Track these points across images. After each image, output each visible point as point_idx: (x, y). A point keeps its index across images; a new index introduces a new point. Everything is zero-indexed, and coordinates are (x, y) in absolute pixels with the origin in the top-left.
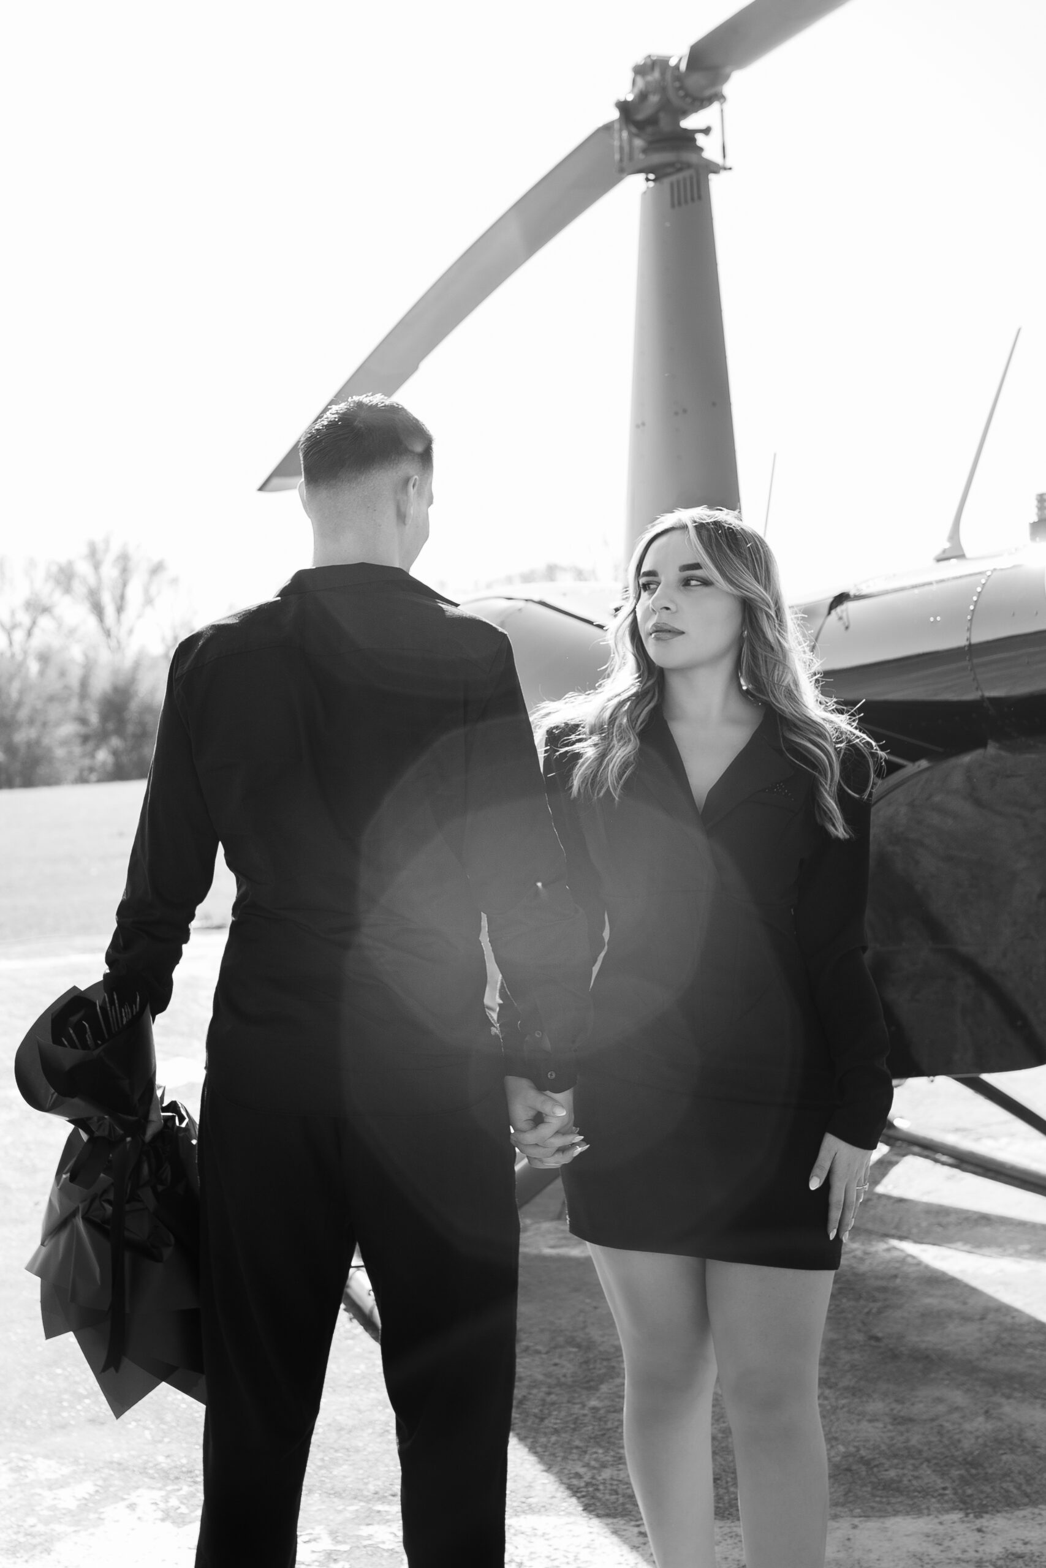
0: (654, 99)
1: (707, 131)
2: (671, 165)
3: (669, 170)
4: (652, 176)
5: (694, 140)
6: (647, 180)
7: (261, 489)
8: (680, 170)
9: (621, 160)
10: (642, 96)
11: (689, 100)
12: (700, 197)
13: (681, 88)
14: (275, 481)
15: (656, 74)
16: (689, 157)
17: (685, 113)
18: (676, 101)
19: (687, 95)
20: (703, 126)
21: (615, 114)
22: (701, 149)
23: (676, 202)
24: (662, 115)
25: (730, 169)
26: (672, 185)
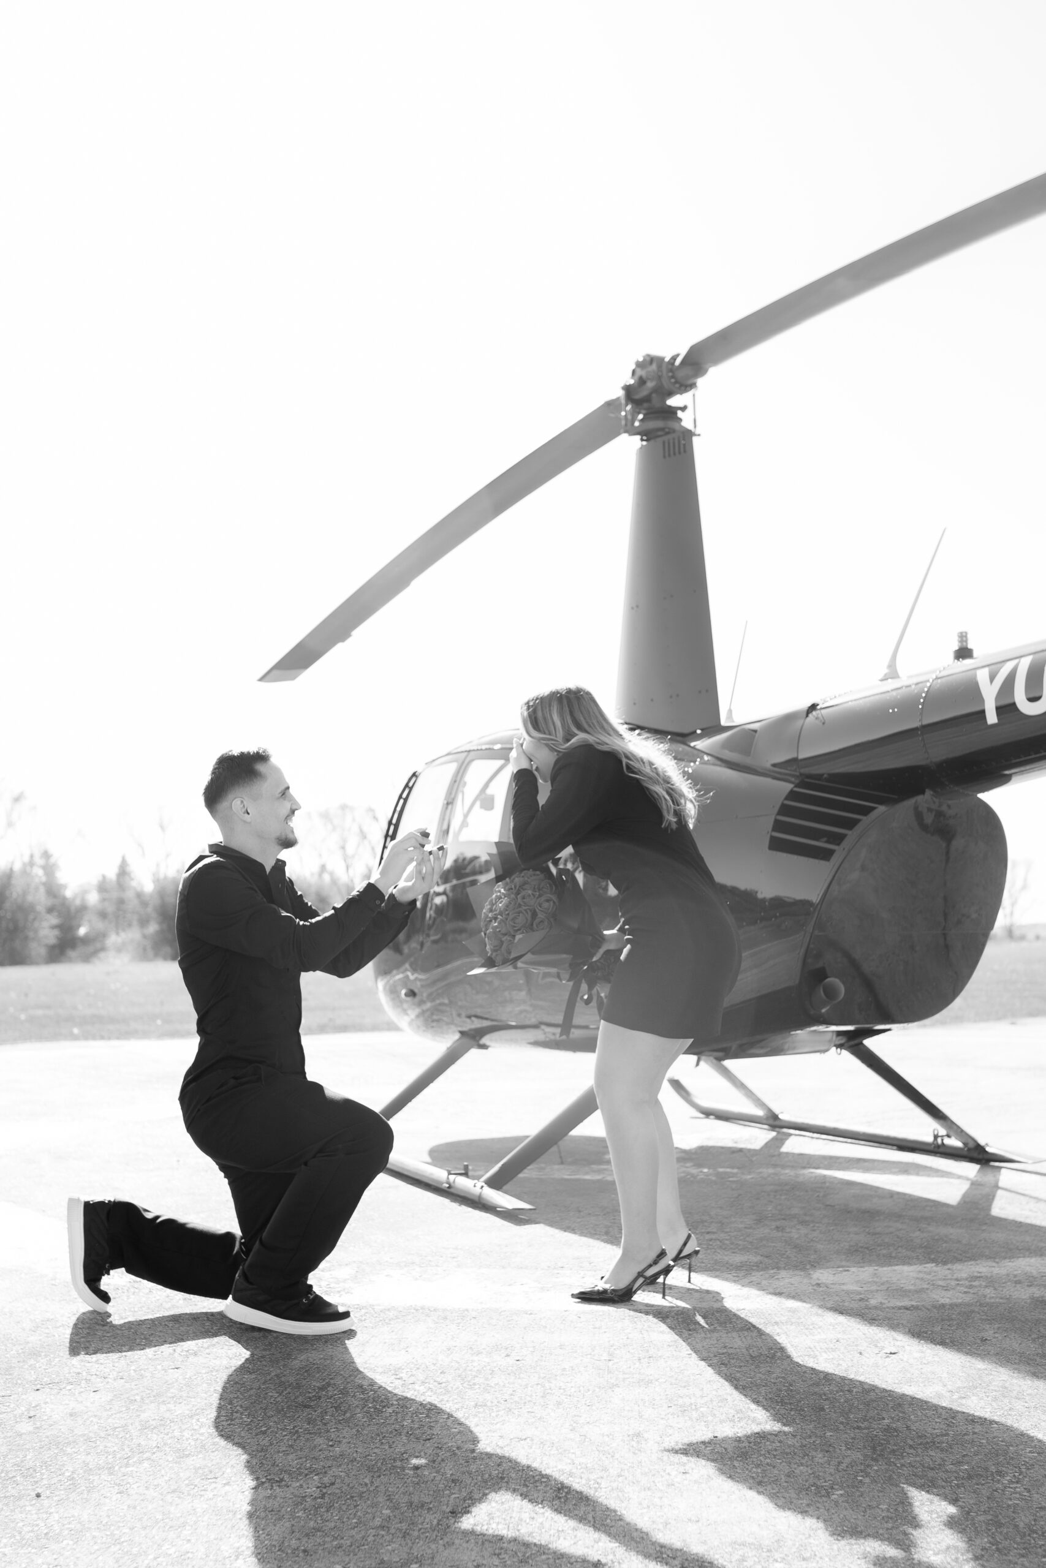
0: (650, 385)
1: (684, 409)
2: (662, 429)
3: (660, 433)
4: (645, 438)
5: (676, 413)
6: (642, 440)
7: (261, 679)
8: (668, 433)
9: (626, 425)
10: (642, 382)
11: (677, 385)
12: (685, 451)
13: (673, 377)
14: (275, 672)
15: (654, 367)
16: (672, 424)
17: (671, 394)
18: (666, 383)
19: (676, 382)
20: (681, 405)
21: (620, 393)
22: (680, 420)
23: (667, 454)
24: (654, 395)
25: (699, 435)
26: (664, 443)
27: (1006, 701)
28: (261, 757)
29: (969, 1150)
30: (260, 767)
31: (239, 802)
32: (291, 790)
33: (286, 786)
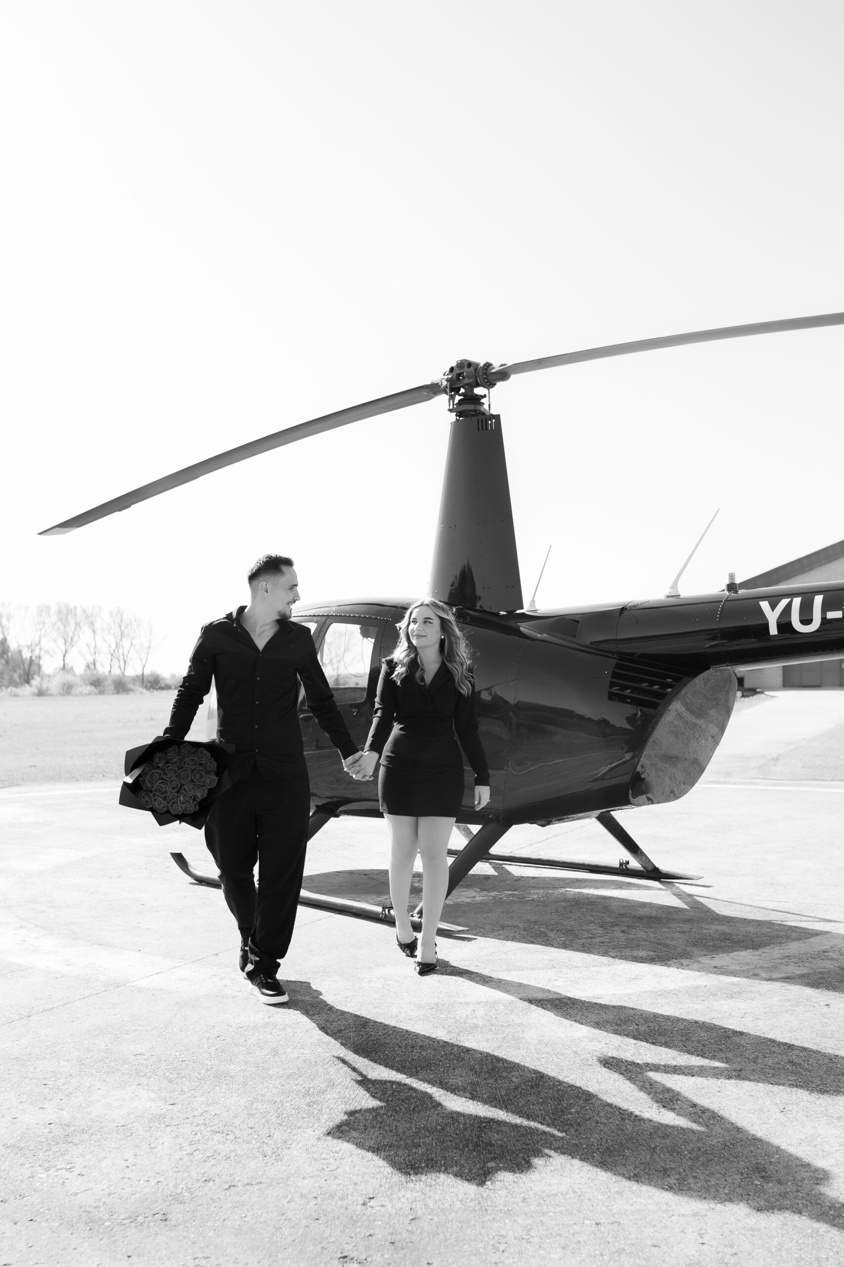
1: (485, 398)
6: (457, 416)
23: (480, 428)
24: (467, 387)
26: (478, 420)
27: (784, 621)
28: (288, 562)
29: (648, 871)
30: (284, 568)
31: (264, 584)
32: (298, 588)
33: (295, 584)
